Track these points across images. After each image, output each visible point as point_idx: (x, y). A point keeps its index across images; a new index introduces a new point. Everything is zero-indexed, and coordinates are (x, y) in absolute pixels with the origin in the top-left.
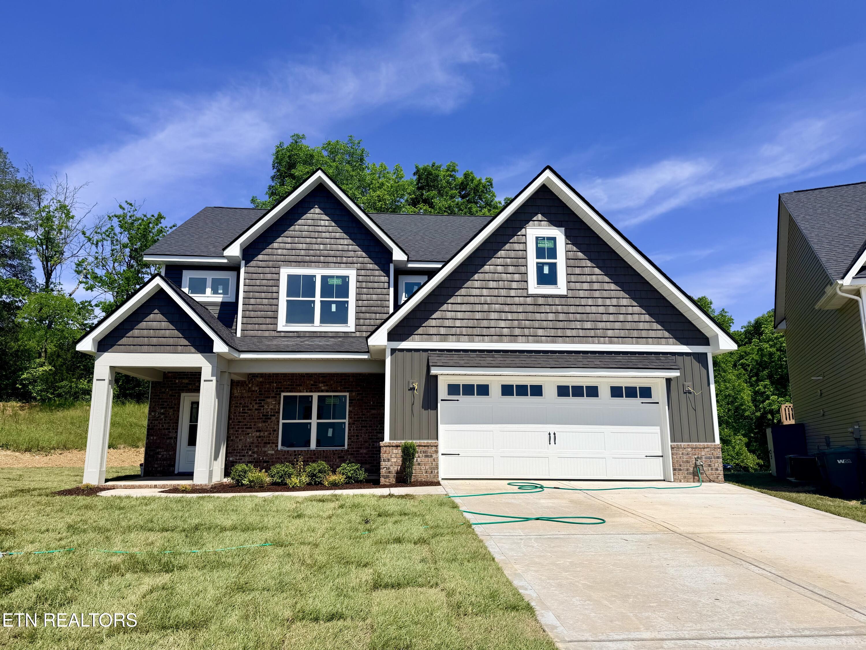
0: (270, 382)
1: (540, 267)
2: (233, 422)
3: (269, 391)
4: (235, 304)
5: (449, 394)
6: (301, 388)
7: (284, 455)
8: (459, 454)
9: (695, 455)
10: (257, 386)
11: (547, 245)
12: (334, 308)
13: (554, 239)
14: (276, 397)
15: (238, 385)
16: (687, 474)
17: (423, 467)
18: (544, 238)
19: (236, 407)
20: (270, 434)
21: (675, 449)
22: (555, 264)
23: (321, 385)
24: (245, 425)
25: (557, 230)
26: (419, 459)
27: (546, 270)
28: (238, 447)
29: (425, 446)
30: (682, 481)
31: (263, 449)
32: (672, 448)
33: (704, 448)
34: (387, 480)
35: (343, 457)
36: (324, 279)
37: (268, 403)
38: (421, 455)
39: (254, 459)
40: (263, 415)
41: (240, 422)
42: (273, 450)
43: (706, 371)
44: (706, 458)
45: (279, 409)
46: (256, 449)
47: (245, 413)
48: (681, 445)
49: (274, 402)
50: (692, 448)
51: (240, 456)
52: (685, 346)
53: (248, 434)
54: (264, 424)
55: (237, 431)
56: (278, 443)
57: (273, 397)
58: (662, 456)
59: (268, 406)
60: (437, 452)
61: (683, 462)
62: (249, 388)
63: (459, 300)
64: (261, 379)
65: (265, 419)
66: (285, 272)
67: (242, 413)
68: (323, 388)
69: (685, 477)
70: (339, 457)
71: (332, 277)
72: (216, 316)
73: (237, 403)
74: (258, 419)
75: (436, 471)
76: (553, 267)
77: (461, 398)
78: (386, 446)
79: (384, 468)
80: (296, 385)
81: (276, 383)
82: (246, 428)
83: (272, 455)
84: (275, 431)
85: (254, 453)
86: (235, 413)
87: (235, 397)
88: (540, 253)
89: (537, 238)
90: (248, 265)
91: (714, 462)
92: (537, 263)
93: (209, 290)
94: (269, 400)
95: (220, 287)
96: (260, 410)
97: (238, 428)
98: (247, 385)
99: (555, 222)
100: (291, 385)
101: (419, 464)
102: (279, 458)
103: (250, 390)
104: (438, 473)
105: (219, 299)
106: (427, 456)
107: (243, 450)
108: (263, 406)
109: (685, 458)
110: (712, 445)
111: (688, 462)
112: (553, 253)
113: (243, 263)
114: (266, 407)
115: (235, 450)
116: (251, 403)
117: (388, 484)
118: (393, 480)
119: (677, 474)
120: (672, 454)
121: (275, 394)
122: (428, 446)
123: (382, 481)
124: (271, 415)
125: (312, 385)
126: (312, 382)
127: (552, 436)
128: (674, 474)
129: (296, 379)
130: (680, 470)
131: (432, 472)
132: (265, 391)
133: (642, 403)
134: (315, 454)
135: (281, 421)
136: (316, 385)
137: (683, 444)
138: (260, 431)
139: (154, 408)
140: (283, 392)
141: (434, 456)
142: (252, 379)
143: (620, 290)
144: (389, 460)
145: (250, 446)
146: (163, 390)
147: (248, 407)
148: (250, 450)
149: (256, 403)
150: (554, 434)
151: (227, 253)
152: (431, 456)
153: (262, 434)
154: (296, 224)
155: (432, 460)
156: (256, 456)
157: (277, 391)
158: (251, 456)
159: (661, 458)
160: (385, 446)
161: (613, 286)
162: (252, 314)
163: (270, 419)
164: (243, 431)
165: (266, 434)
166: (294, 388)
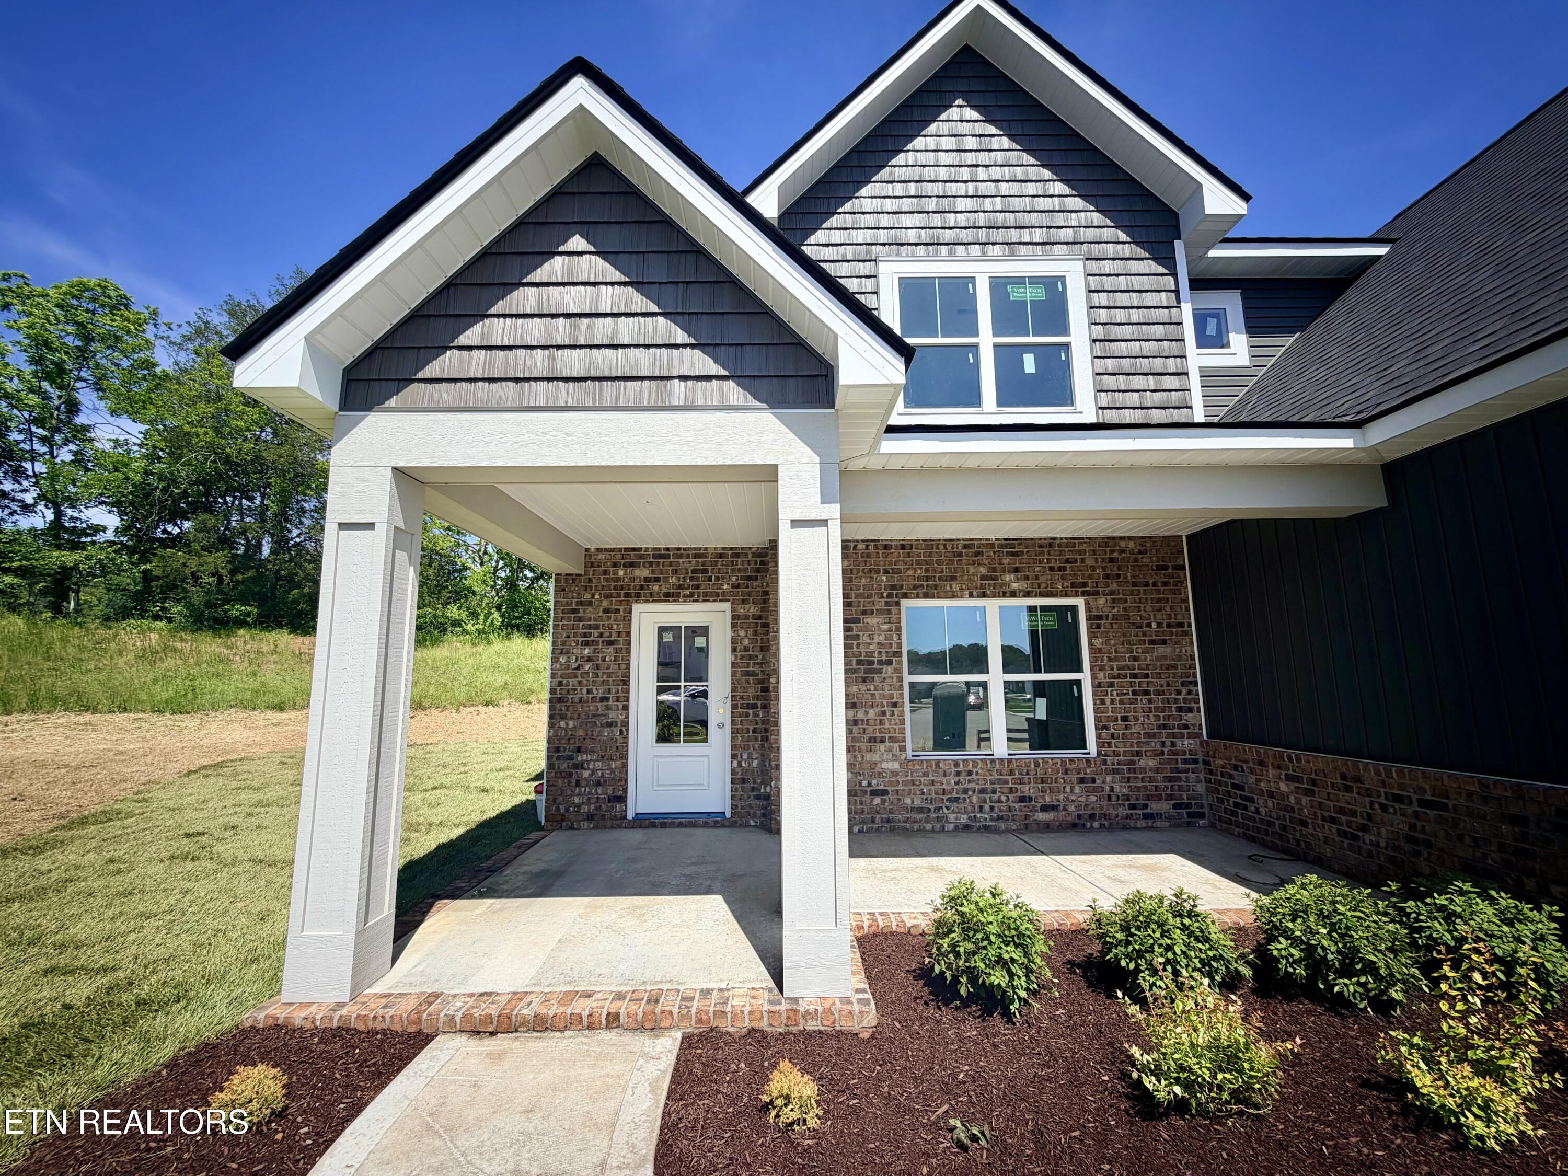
0: (870, 571)
3: (870, 596)
6: (956, 587)
7: (926, 774)
12: (1029, 364)
14: (889, 612)
20: (884, 713)
23: (1008, 577)
31: (868, 757)
35: (1094, 781)
36: (999, 285)
37: (867, 628)
40: (858, 663)
42: (895, 758)
45: (899, 646)
49: (886, 627)
54: (862, 687)
56: (904, 740)
57: (880, 612)
59: (871, 637)
65: (865, 671)
66: (892, 272)
68: (1015, 586)
70: (1082, 781)
71: (1019, 281)
80: (940, 579)
81: (886, 572)
83: (894, 773)
84: (895, 705)
94: (872, 620)
96: (851, 646)
100: (928, 579)
102: (913, 783)
108: (857, 637)
114: (865, 639)
121: (887, 604)
124: (880, 662)
125: (983, 578)
126: (983, 570)
132: (857, 596)
134: (1011, 773)
135: (907, 679)
136: (995, 579)
139: (564, 643)
140: (905, 596)
146: (587, 596)
153: (859, 715)
157: (889, 596)
163: (879, 672)
165: (872, 714)
166: (936, 587)
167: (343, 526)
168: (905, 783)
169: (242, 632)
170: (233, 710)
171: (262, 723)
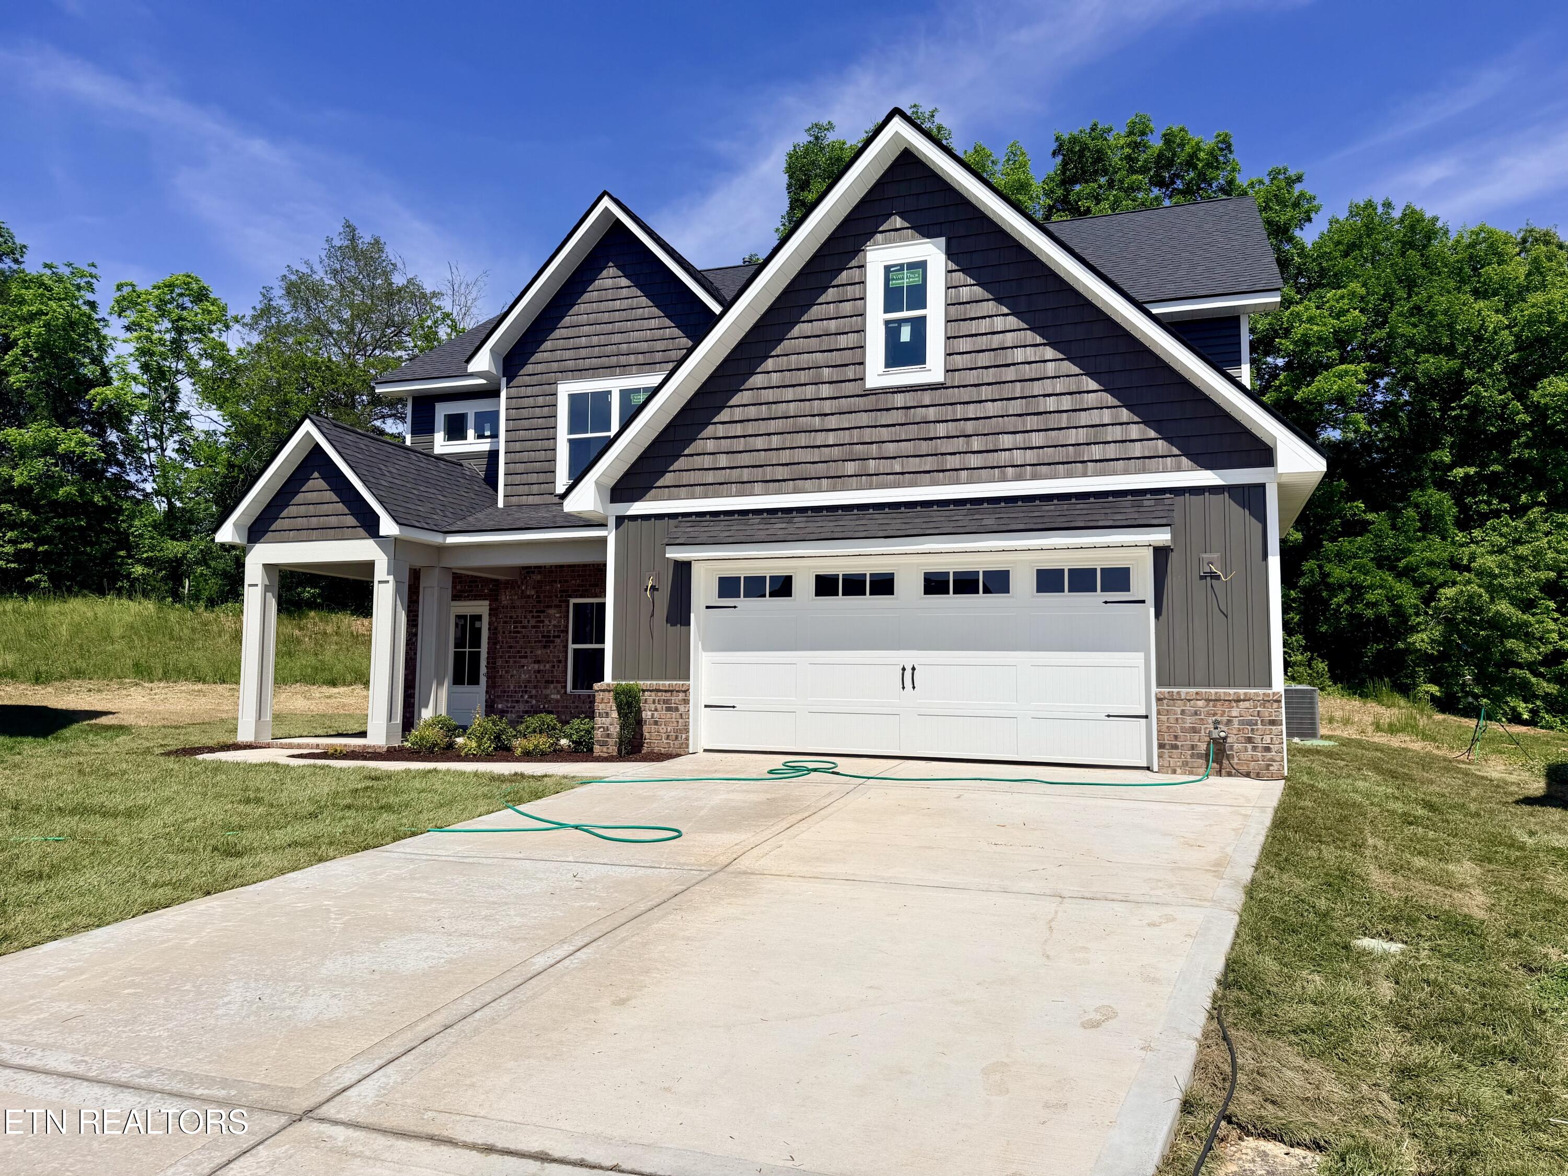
0: (552, 580)
1: (892, 330)
2: (501, 647)
3: (551, 597)
4: (497, 452)
5: (722, 595)
6: (598, 590)
7: (574, 702)
8: (734, 707)
9: (1214, 715)
10: (534, 588)
11: (906, 280)
13: (921, 266)
14: (560, 606)
15: (507, 588)
16: (1192, 756)
17: (662, 729)
18: (902, 265)
19: (505, 622)
20: (554, 666)
21: (1165, 701)
22: (923, 319)
24: (519, 652)
25: (930, 245)
26: (656, 713)
27: (906, 334)
28: (509, 687)
29: (666, 691)
30: (1179, 771)
31: (545, 692)
32: (1159, 700)
33: (1238, 701)
34: (605, 750)
36: (624, 395)
37: (548, 616)
38: (659, 706)
39: (532, 707)
40: (543, 637)
41: (511, 647)
42: (558, 692)
43: (1260, 526)
44: (1241, 723)
45: (567, 627)
46: (534, 692)
47: (518, 632)
48: (1178, 693)
49: (559, 615)
50: (1208, 700)
51: (512, 701)
52: (1209, 472)
53: (523, 666)
54: (544, 651)
55: (507, 662)
56: (566, 682)
57: (557, 606)
58: (1146, 717)
59: (550, 621)
60: (686, 702)
61: (1183, 730)
62: (523, 591)
63: (738, 414)
64: (539, 577)
65: (547, 642)
66: (565, 390)
67: (514, 632)
69: (1185, 764)
71: (638, 390)
72: (482, 474)
73: (506, 617)
74: (535, 642)
75: (684, 736)
76: (919, 325)
77: (743, 603)
78: (603, 691)
79: (600, 728)
80: (590, 585)
81: (560, 582)
82: (520, 657)
83: (557, 701)
84: (560, 662)
85: (531, 697)
86: (504, 633)
87: (503, 607)
88: (892, 299)
89: (887, 269)
90: (511, 385)
91: (1260, 732)
92: (887, 323)
93: (471, 433)
94: (552, 611)
95: (487, 426)
96: (539, 627)
97: (509, 657)
98: (519, 587)
99: (925, 230)
100: (582, 586)
101: (656, 723)
102: (566, 707)
103: (524, 596)
104: (687, 739)
105: (484, 446)
106: (669, 709)
107: (516, 692)
108: (543, 622)
109: (1189, 721)
110: (1257, 694)
111: (1194, 730)
112: (918, 296)
113: (504, 380)
114: (547, 622)
115: (505, 692)
116: (525, 617)
117: (606, 755)
118: (613, 750)
119: (1166, 756)
120: (1159, 713)
121: (560, 601)
122: (672, 691)
123: (597, 748)
124: (554, 637)
127: (908, 673)
128: (1160, 756)
129: (590, 575)
130: (1175, 747)
131: (677, 737)
132: (544, 597)
133: (1106, 602)
135: (572, 647)
137: (1184, 691)
138: (539, 662)
140: (571, 597)
141: (682, 708)
142: (525, 578)
143: (1062, 360)
144: (607, 713)
145: (526, 687)
147: (521, 622)
148: (526, 692)
149: (533, 617)
150: (914, 669)
151: (473, 367)
152: (677, 709)
153: (542, 668)
154: (579, 301)
155: (678, 716)
156: (534, 702)
157: (562, 596)
158: (527, 702)
159: (1144, 720)
160: (601, 690)
161: (1049, 353)
162: (520, 468)
163: (554, 642)
164: (515, 662)
165: (548, 666)
166: (587, 591)
167: (250, 585)
168: (562, 707)
169: (312, 614)
170: (298, 684)
171: (318, 695)
